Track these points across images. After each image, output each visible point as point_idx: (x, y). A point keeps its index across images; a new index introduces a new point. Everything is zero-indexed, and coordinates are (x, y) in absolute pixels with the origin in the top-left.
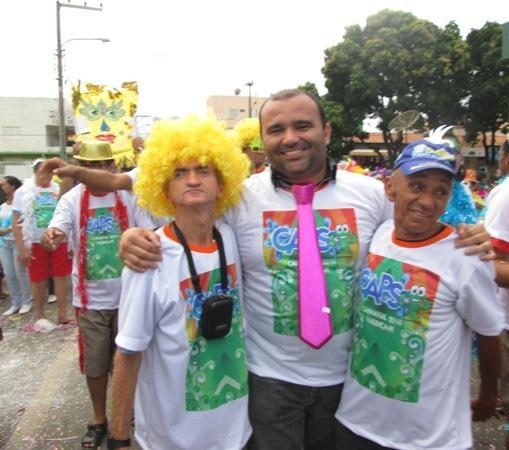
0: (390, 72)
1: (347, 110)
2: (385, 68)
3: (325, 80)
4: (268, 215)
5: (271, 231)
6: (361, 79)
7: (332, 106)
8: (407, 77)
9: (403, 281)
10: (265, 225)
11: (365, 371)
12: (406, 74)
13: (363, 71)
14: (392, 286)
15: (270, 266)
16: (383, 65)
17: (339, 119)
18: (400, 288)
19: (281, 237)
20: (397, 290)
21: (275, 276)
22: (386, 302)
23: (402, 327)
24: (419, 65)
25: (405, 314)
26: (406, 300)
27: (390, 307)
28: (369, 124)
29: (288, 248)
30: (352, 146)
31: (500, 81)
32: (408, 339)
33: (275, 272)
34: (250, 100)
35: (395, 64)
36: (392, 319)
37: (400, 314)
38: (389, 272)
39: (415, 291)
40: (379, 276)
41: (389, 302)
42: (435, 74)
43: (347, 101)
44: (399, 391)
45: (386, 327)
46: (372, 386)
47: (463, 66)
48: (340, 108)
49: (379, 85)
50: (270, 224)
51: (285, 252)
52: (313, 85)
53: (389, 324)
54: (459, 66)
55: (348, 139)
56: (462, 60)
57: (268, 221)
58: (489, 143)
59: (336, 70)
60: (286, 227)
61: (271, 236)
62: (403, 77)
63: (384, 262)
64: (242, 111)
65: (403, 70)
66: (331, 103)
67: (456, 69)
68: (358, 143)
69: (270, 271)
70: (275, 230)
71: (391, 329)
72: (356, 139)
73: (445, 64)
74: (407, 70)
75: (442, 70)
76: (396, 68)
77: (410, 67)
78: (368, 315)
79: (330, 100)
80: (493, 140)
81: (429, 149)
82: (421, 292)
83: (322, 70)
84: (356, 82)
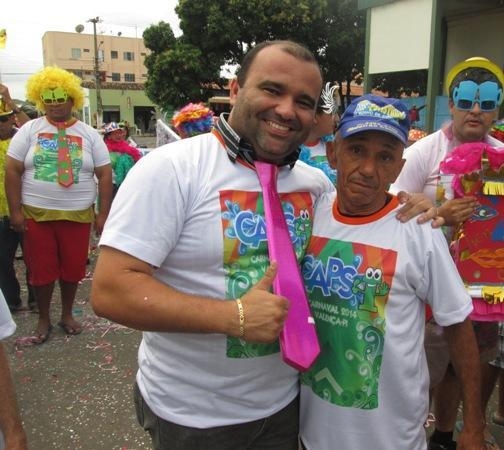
0: (249, 16)
1: (204, 55)
2: (244, 11)
3: (180, 20)
4: (226, 195)
5: (233, 217)
6: (219, 22)
7: (188, 49)
8: (266, 23)
9: (356, 264)
10: (224, 209)
11: (318, 377)
12: (265, 19)
13: (220, 13)
14: (342, 272)
15: (228, 265)
16: (242, 8)
17: (197, 64)
18: (353, 272)
19: (246, 226)
20: (348, 276)
21: (232, 277)
22: (337, 291)
23: (358, 319)
24: (278, 11)
25: (359, 303)
26: (361, 287)
27: (342, 297)
28: (228, 70)
29: (253, 240)
30: (210, 93)
31: (356, 31)
32: (364, 332)
33: (233, 272)
34: (95, 39)
35: (254, 8)
36: (344, 311)
37: (354, 304)
38: (337, 255)
39: (370, 275)
40: (325, 262)
41: (341, 291)
42: (293, 21)
43: (205, 44)
44: (358, 397)
45: (338, 321)
46: (326, 394)
47: (321, 14)
48: (197, 53)
49: (238, 29)
50: (231, 207)
51: (251, 246)
52: (168, 25)
53: (342, 318)
54: (318, 15)
55: (207, 85)
56: (320, 8)
57: (227, 203)
58: (344, 93)
59: (192, 11)
60: (249, 211)
61: (233, 223)
62: (261, 22)
63: (329, 244)
64: (86, 50)
65: (262, 14)
66: (187, 46)
67: (314, 17)
68: (216, 90)
69: (227, 271)
70: (237, 216)
71: (345, 322)
72: (215, 86)
73: (303, 11)
74: (266, 15)
75: (301, 17)
76: (256, 12)
77: (270, 11)
78: (317, 309)
79: (186, 43)
80: (349, 90)
81: (373, 105)
82: (377, 276)
83: (177, 9)
84: (214, 25)
